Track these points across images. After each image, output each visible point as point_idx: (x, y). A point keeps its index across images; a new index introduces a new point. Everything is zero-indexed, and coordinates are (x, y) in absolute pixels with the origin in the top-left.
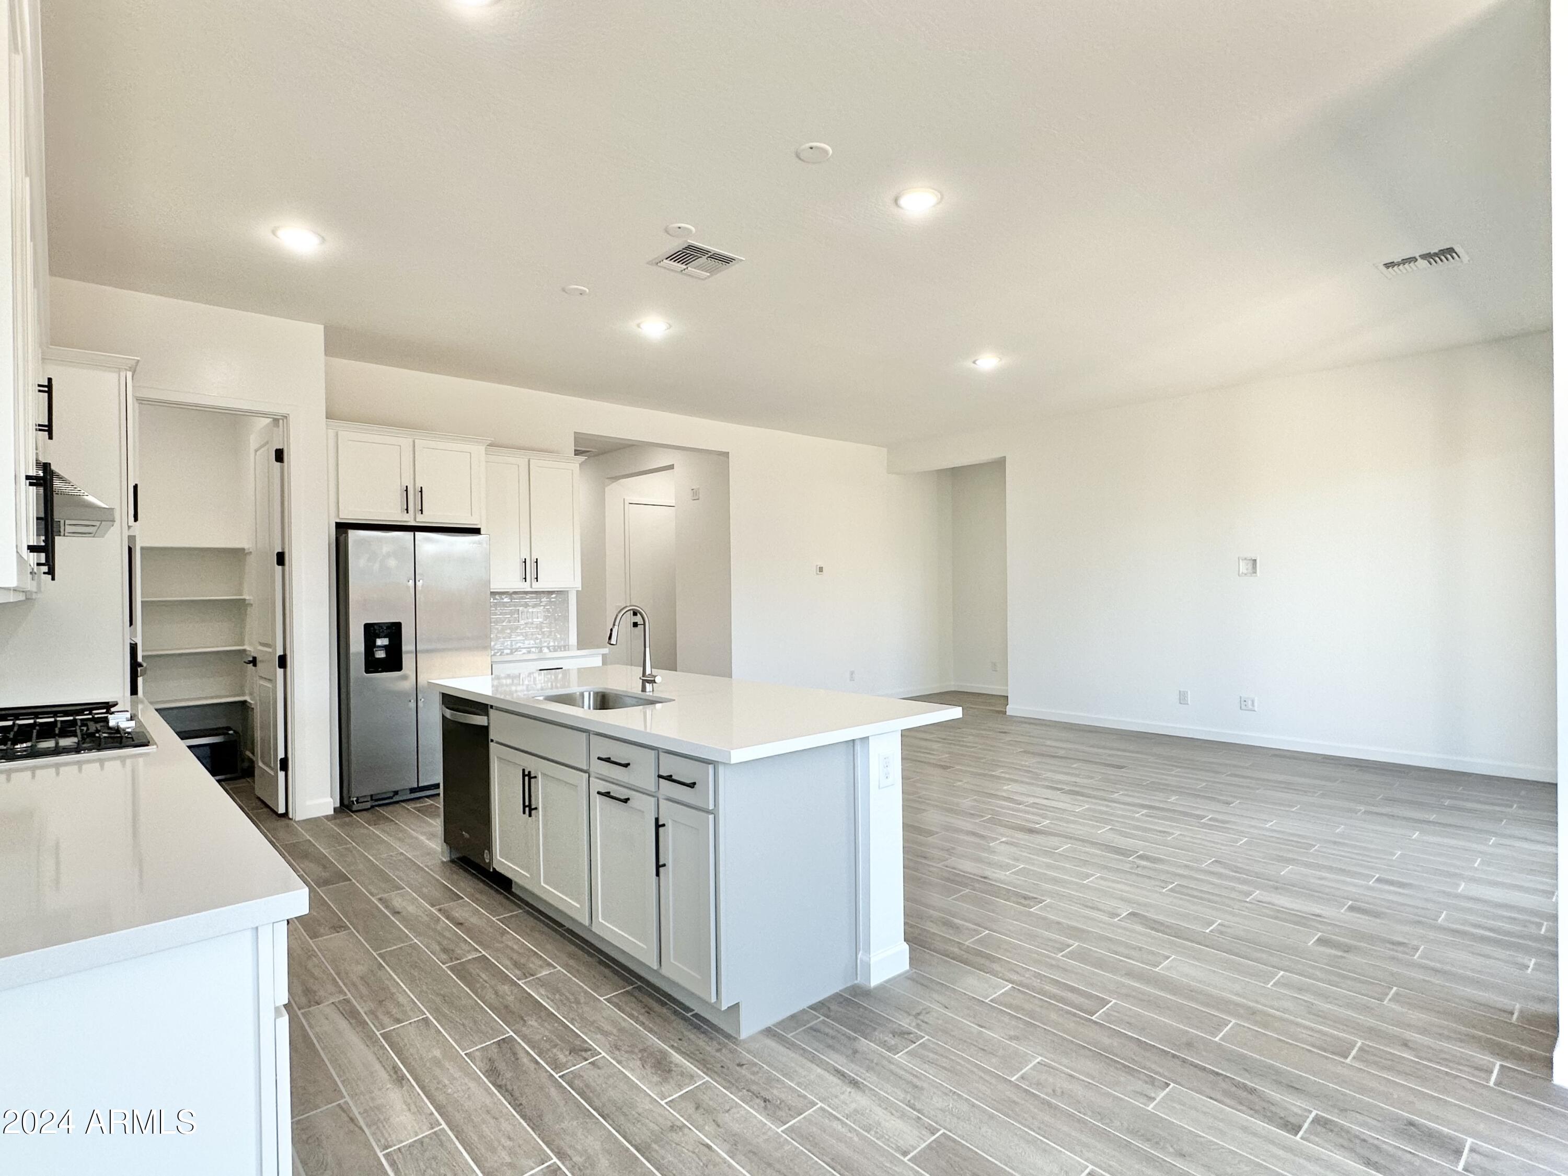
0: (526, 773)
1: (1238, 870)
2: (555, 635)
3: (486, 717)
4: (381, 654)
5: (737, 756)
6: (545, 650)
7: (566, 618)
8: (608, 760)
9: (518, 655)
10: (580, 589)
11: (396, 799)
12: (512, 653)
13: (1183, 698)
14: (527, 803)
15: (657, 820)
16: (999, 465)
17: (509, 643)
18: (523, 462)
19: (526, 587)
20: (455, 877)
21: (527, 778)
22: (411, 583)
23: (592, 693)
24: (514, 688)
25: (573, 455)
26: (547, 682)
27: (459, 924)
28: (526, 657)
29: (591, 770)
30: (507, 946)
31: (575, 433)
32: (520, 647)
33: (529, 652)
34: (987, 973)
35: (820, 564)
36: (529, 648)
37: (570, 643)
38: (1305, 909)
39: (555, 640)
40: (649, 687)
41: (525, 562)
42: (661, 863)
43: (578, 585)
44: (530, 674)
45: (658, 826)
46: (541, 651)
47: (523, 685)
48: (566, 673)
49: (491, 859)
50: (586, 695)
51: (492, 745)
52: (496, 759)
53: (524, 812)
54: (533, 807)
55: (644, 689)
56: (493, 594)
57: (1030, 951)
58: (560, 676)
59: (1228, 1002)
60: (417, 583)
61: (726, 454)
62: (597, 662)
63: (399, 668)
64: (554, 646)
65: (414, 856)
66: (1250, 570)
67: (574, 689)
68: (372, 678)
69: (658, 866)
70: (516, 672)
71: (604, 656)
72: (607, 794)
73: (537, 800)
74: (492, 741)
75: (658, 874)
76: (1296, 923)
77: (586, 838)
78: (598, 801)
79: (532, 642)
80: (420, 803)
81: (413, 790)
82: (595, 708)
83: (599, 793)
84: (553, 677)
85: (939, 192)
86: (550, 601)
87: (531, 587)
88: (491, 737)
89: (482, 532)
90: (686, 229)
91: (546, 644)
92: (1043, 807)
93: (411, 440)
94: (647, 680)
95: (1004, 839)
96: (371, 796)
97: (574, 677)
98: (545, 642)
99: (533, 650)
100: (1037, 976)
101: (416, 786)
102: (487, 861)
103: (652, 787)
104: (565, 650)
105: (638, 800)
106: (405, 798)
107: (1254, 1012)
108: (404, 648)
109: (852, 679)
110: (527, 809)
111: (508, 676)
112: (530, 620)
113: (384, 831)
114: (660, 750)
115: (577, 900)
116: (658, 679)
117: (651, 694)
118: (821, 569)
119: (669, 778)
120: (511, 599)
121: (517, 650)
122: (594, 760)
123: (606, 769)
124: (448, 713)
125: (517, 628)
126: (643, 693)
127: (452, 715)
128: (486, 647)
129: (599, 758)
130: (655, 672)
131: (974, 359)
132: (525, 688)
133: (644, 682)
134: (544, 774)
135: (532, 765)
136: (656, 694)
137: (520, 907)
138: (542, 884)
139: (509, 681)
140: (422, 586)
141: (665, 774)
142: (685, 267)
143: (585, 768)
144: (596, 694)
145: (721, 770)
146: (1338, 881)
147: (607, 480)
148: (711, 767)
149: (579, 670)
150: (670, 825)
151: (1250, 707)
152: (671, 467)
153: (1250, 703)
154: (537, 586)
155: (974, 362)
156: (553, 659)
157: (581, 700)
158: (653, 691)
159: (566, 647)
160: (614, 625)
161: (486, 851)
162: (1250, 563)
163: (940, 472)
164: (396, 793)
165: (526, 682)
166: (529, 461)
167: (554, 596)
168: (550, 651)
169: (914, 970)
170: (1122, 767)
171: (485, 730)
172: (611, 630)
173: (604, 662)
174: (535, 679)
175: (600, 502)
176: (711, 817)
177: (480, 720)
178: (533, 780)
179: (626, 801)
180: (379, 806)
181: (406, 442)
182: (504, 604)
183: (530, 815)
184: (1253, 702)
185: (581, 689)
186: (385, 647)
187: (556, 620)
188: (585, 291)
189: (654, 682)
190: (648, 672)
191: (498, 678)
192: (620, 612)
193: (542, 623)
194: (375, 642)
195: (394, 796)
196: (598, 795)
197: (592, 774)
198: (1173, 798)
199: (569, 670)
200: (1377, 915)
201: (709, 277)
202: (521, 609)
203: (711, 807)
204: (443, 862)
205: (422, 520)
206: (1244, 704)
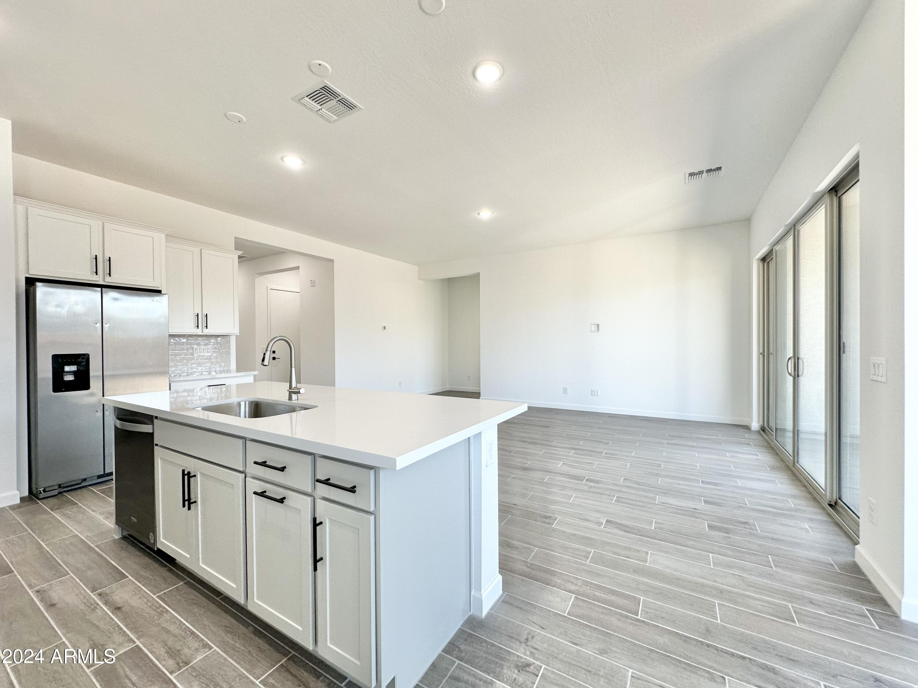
0: (186, 473)
1: (640, 484)
2: (221, 364)
3: (151, 426)
4: (69, 378)
5: (402, 462)
6: (214, 373)
7: (228, 353)
8: (264, 464)
9: (195, 376)
10: (238, 334)
11: (83, 484)
12: (187, 375)
13: (565, 391)
14: (186, 498)
15: (315, 519)
16: (476, 277)
17: (186, 369)
18: (196, 250)
19: (199, 332)
20: (124, 554)
21: (186, 477)
22: (99, 325)
23: (247, 402)
24: (189, 398)
25: (234, 249)
26: (215, 393)
27: (117, 609)
28: (198, 378)
29: (247, 471)
30: (164, 629)
31: (235, 237)
32: (194, 371)
33: (202, 374)
34: (554, 586)
35: (384, 325)
36: (201, 372)
37: (231, 369)
38: (684, 505)
39: (220, 366)
40: (294, 396)
41: (198, 316)
42: (318, 558)
43: (237, 331)
44: (201, 389)
45: (316, 524)
46: (210, 373)
47: (196, 396)
48: (228, 387)
49: (155, 540)
50: (243, 404)
51: (155, 447)
52: (159, 460)
53: (184, 506)
54: (192, 501)
55: (290, 398)
56: (171, 336)
57: (569, 561)
58: (224, 389)
59: (703, 585)
60: (104, 325)
61: (332, 261)
62: (251, 380)
63: (87, 387)
64: (220, 371)
65: (87, 537)
66: (596, 329)
67: (234, 400)
68: (60, 396)
69: (316, 561)
70: (191, 388)
71: (255, 376)
72: (262, 494)
73: (196, 493)
74: (157, 445)
75: (315, 569)
76: (689, 516)
77: (241, 516)
78: (254, 500)
79: (203, 368)
80: (107, 485)
81: (99, 477)
82: (250, 417)
83: (255, 493)
84: (219, 390)
85: (502, 66)
86: (217, 342)
87: (202, 332)
88: (156, 442)
89: (163, 292)
90: (324, 66)
91: (214, 369)
92: (523, 453)
93: (101, 223)
94: (293, 392)
95: (513, 476)
96: (60, 485)
97: (234, 390)
98: (213, 368)
99: (204, 373)
100: (586, 583)
101: (102, 473)
102: (152, 541)
103: (309, 490)
104: (227, 373)
105: (293, 499)
106: (92, 483)
107: (722, 591)
108: (91, 374)
109: (400, 386)
110: (187, 503)
111: (185, 391)
112: (202, 354)
113: (65, 515)
114: (316, 456)
115: (234, 581)
116: (302, 391)
117: (296, 402)
118: (385, 328)
119: (327, 482)
120: (188, 341)
121: (192, 374)
122: (250, 462)
123: (261, 471)
124: (119, 423)
125: (191, 359)
126: (290, 401)
127: (121, 425)
128: (165, 373)
129: (255, 463)
130: (299, 386)
131: (478, 212)
132: (197, 398)
133: (290, 393)
134: (203, 474)
135: (191, 465)
136: (300, 402)
137: (182, 579)
138: (201, 564)
139: (186, 394)
140: (109, 327)
141: (323, 478)
142: (320, 107)
143: (241, 469)
144: (251, 403)
145: (382, 474)
146: (686, 485)
147: (256, 275)
148: (372, 472)
149: (237, 385)
150: (327, 524)
151: (596, 394)
152: (297, 268)
153: (596, 392)
154: (206, 332)
155: (478, 214)
156: (220, 378)
157: (238, 408)
158: (298, 399)
159: (228, 371)
160: (267, 350)
161: (151, 533)
162: (596, 326)
163: (443, 280)
164: (85, 480)
165: (199, 394)
166: (201, 250)
167: (219, 339)
168: (217, 373)
169: (506, 593)
170: (548, 427)
171: (151, 436)
172: (264, 354)
173: (255, 380)
174: (205, 392)
175: (252, 287)
176: (372, 518)
177: (146, 428)
178: (192, 480)
179: (281, 501)
180: (65, 492)
181: (96, 224)
182: (183, 344)
183: (189, 509)
184: (597, 391)
185: (238, 400)
186: (74, 373)
187: (221, 354)
188: (243, 120)
189: (299, 392)
190: (294, 385)
191: (177, 392)
192: (272, 340)
193: (211, 356)
194: (64, 369)
195: (82, 482)
196: (254, 495)
197: (248, 475)
198: (582, 443)
199: (230, 385)
200: (720, 505)
201: (336, 120)
202: (195, 347)
203: (372, 509)
204: (115, 541)
205: (109, 281)
206: (594, 393)
